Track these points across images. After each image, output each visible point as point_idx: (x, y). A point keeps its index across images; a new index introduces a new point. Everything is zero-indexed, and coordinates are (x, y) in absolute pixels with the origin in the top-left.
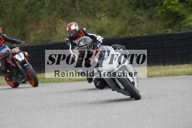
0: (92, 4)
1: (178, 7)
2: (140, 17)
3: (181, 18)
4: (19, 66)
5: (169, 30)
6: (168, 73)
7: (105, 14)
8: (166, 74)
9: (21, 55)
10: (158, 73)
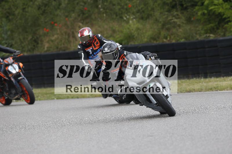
0: (119, 4)
1: (223, 8)
2: (176, 20)
3: (226, 20)
4: (13, 79)
5: (211, 35)
6: (210, 87)
7: (134, 16)
8: (208, 88)
9: (15, 67)
10: (198, 87)
